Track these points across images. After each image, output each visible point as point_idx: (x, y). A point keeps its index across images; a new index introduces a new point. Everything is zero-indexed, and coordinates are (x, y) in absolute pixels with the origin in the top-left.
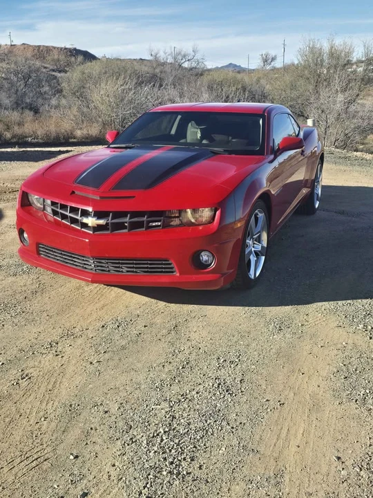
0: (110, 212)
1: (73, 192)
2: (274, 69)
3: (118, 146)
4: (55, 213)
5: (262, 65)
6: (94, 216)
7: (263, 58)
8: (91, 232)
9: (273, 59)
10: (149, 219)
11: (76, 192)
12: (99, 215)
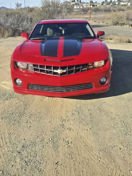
0: (67, 66)
1: (45, 60)
2: (21, 9)
3: (35, 38)
4: (35, 70)
5: (17, 7)
6: (61, 69)
7: (16, 4)
8: (59, 76)
9: (20, 5)
10: (82, 67)
11: (46, 60)
12: (63, 68)
